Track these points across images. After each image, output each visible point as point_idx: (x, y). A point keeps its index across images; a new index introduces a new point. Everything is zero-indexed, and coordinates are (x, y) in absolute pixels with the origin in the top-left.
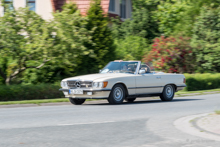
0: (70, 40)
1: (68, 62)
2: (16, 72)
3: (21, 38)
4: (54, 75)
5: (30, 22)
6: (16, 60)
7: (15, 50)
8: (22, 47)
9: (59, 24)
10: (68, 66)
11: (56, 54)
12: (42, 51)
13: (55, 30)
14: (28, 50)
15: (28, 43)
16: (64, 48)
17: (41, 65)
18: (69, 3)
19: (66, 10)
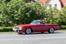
0: (65, 15)
1: (64, 20)
2: (52, 23)
3: (53, 14)
4: (61, 24)
5: (55, 11)
6: (52, 20)
7: (51, 17)
8: (53, 17)
9: (62, 11)
10: (64, 21)
11: (61, 18)
12: (58, 18)
13: (61, 13)
14: (54, 17)
15: (55, 16)
16: (63, 17)
17: (58, 21)
18: (65, 6)
19: (64, 8)
